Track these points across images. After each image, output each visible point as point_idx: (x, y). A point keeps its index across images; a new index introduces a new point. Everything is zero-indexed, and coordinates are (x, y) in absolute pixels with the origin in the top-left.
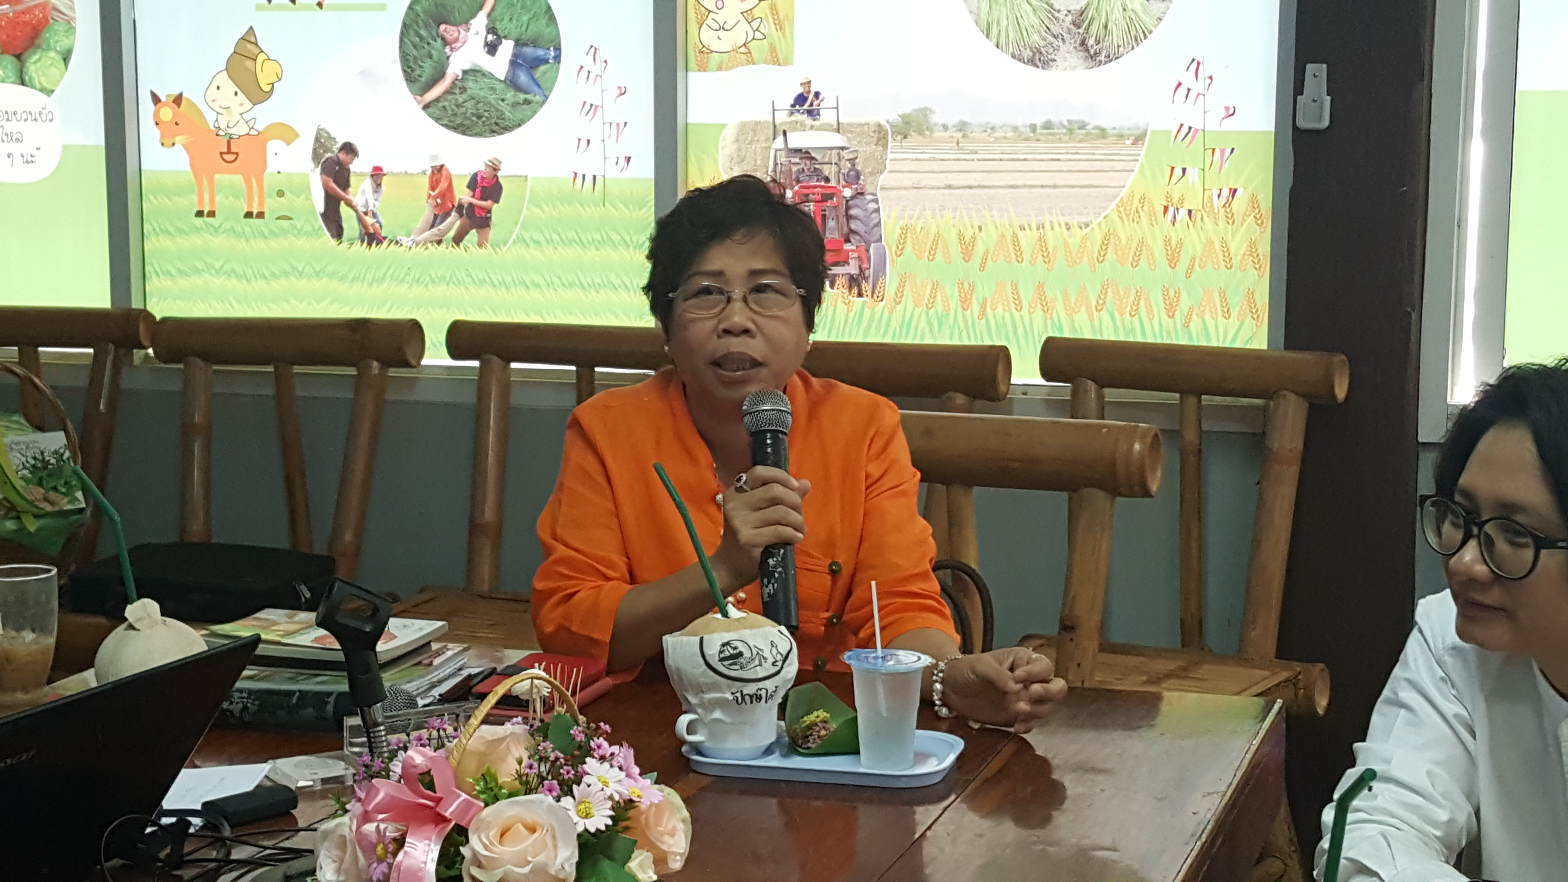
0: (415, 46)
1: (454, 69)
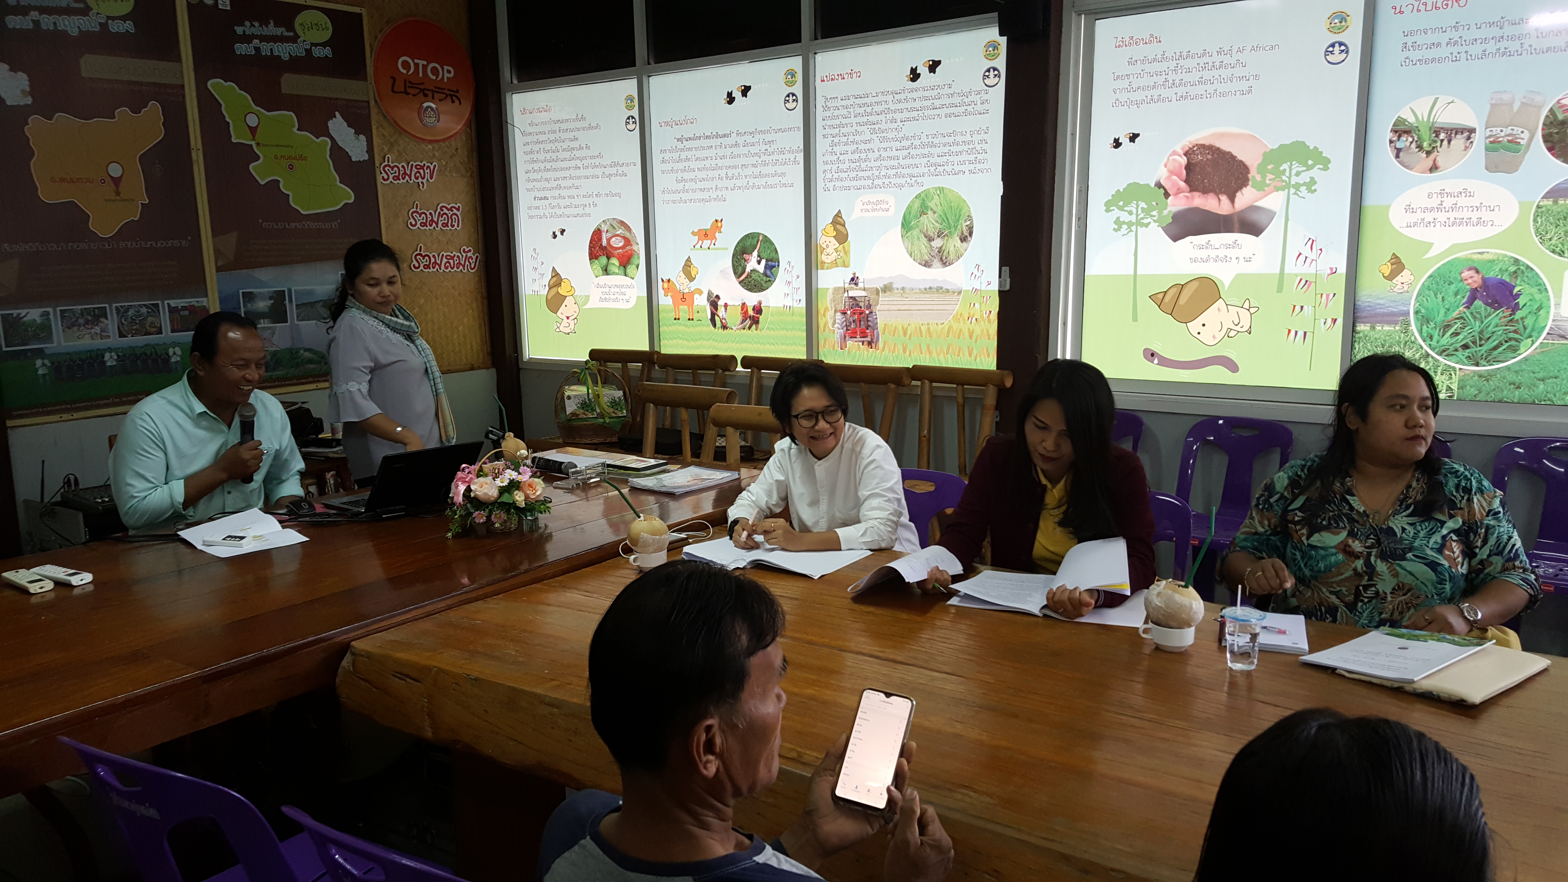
1: (748, 270)
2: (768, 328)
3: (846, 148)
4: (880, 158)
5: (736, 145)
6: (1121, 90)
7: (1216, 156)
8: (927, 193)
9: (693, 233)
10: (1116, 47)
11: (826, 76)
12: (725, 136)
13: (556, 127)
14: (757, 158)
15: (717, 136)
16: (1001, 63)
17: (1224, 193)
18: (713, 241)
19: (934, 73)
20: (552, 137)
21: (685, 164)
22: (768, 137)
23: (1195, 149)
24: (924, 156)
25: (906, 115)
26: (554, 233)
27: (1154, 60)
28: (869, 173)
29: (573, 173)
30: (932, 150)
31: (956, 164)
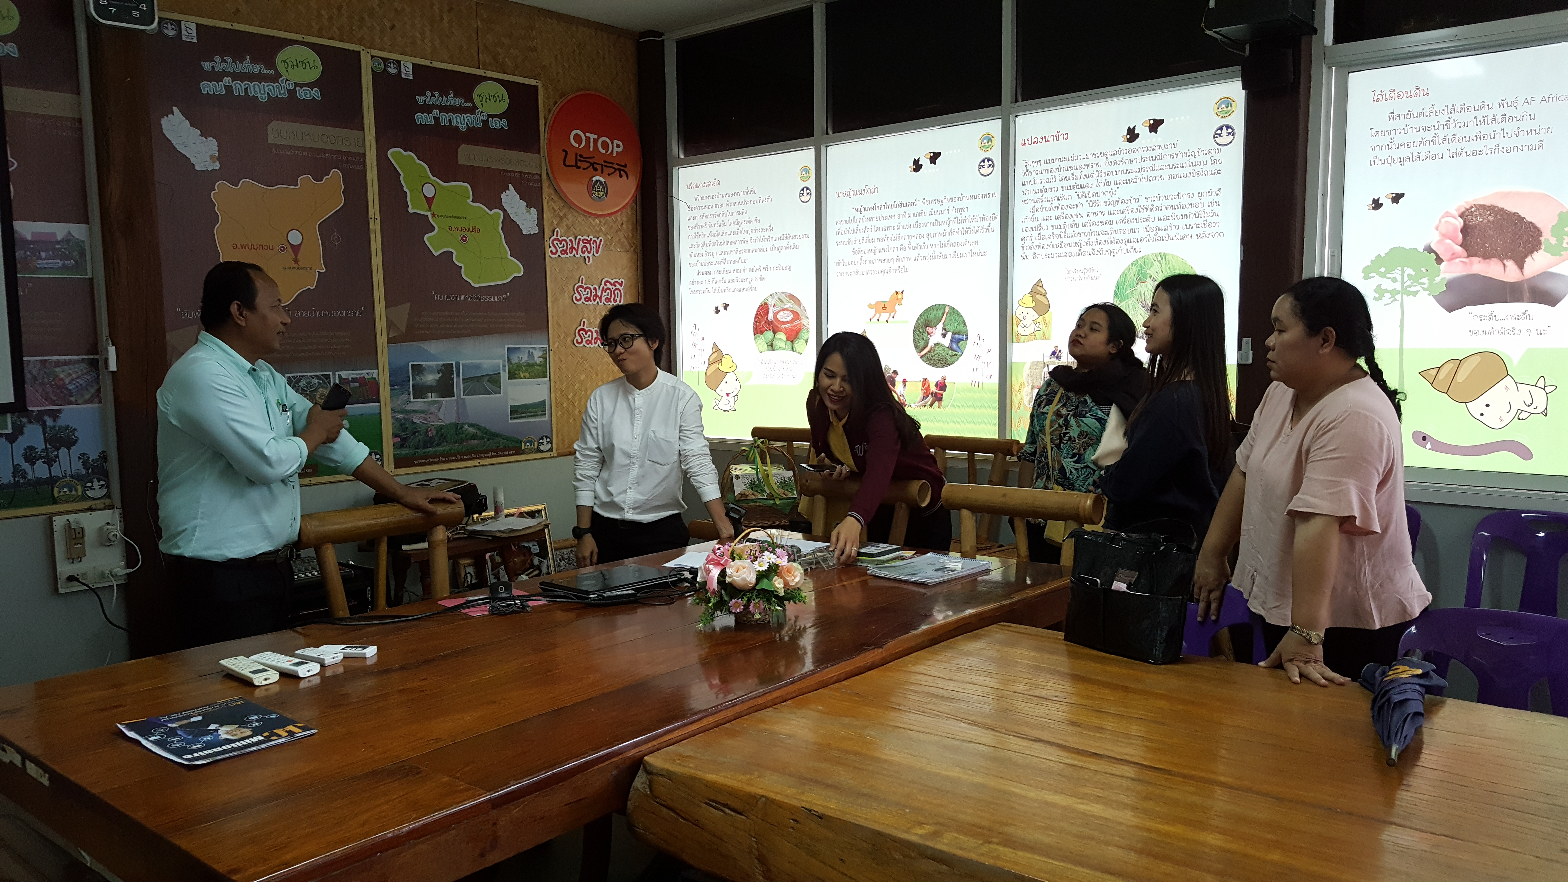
1: (931, 344)
2: (953, 406)
3: (1049, 213)
4: (1089, 223)
5: (922, 213)
6: (1380, 147)
7: (1499, 217)
8: (1145, 259)
9: (870, 306)
10: (1374, 101)
11: (1028, 140)
12: (909, 204)
13: (724, 201)
14: (945, 227)
15: (901, 205)
16: (1238, 119)
17: (1511, 258)
18: (892, 314)
19: (1156, 132)
20: (719, 211)
21: (863, 235)
22: (958, 205)
23: (1473, 210)
24: (1143, 220)
25: (1121, 177)
26: (717, 308)
27: (1421, 114)
28: (1076, 240)
29: (740, 246)
30: (1153, 214)
31: (1181, 228)
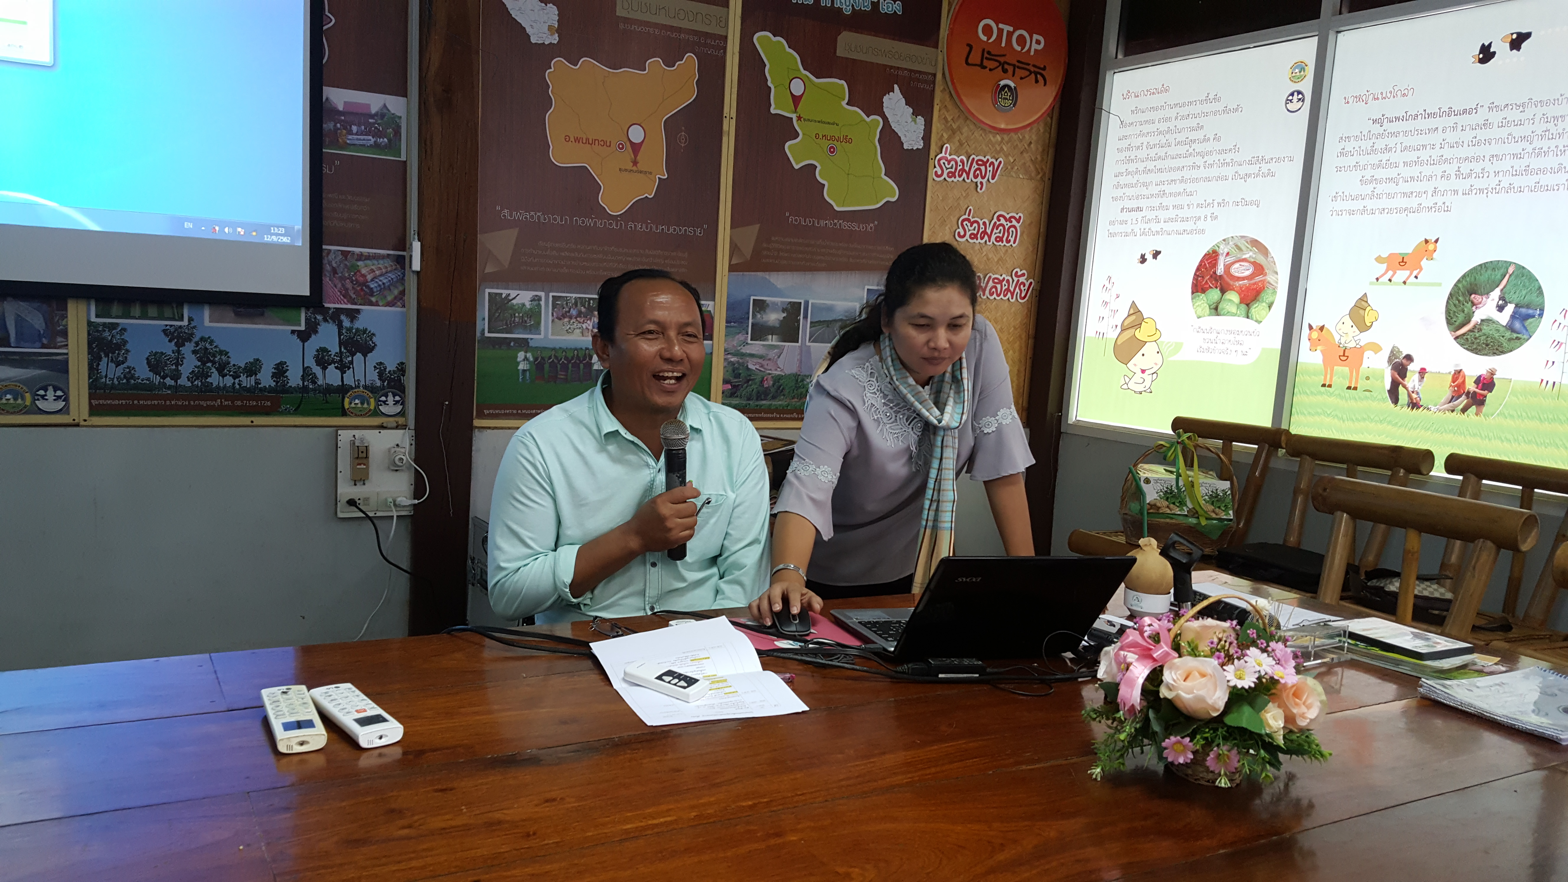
0: (1455, 305)
1: (1477, 317)
2: (1502, 414)
5: (1486, 124)
9: (1379, 259)
12: (1465, 112)
13: (1172, 113)
14: (1525, 144)
15: (1451, 112)
18: (1415, 272)
20: (1163, 127)
21: (1380, 157)
22: (1554, 111)
26: (1143, 256)
29: (1187, 174)
